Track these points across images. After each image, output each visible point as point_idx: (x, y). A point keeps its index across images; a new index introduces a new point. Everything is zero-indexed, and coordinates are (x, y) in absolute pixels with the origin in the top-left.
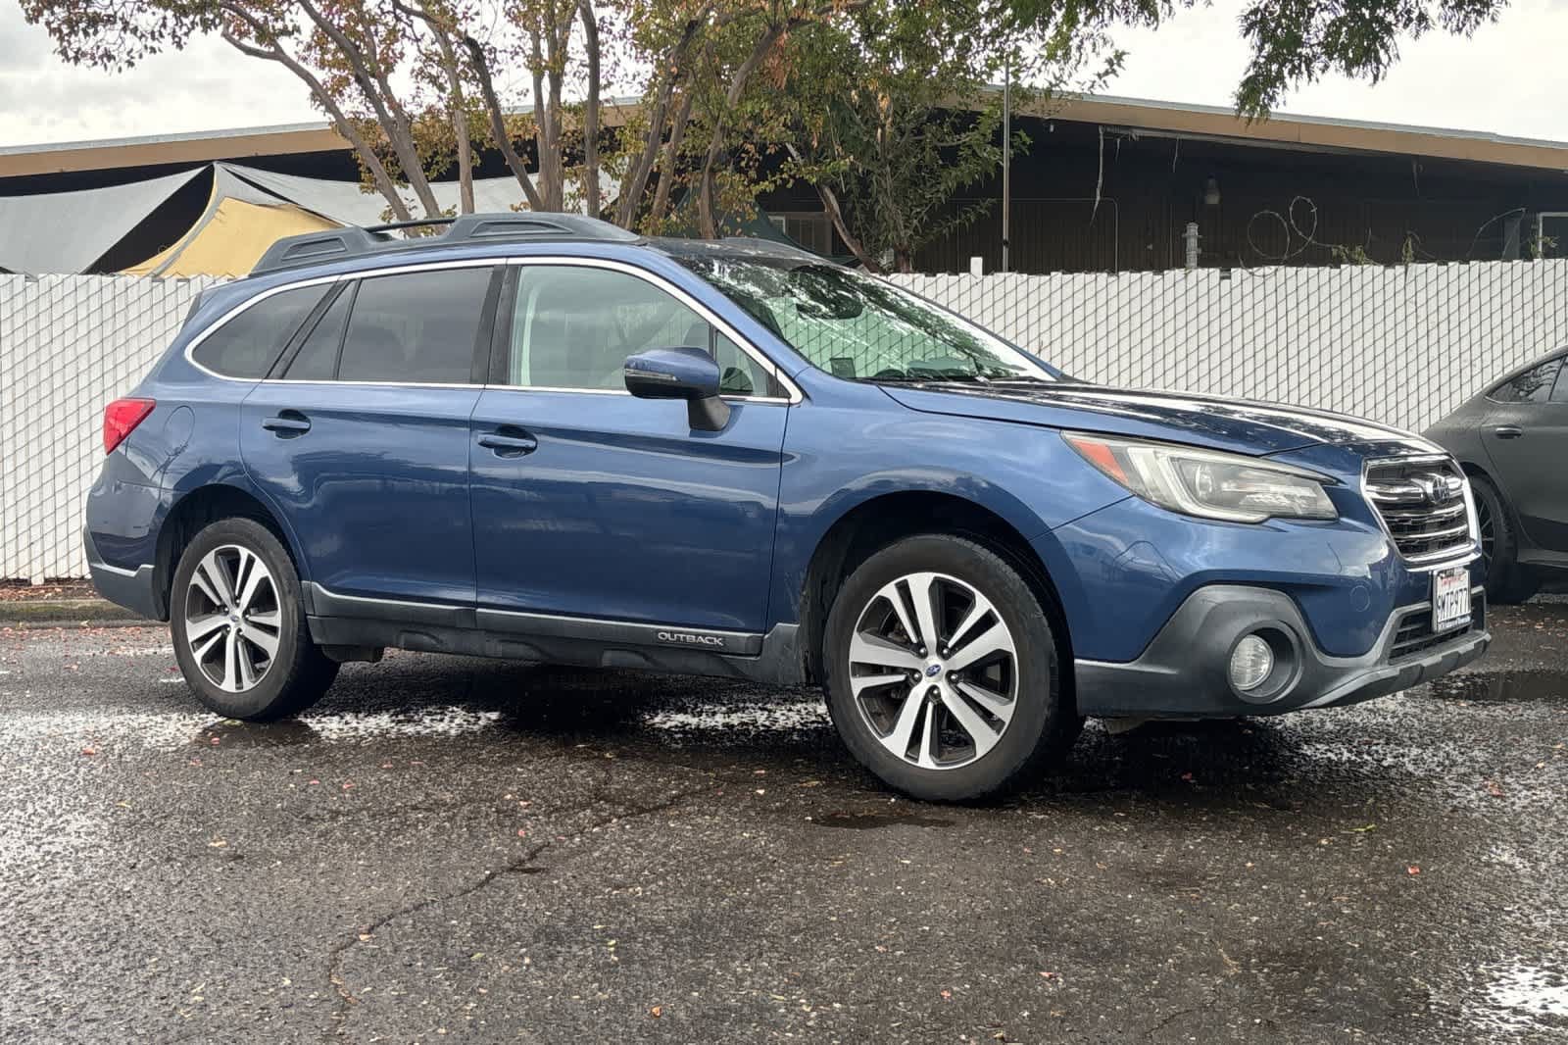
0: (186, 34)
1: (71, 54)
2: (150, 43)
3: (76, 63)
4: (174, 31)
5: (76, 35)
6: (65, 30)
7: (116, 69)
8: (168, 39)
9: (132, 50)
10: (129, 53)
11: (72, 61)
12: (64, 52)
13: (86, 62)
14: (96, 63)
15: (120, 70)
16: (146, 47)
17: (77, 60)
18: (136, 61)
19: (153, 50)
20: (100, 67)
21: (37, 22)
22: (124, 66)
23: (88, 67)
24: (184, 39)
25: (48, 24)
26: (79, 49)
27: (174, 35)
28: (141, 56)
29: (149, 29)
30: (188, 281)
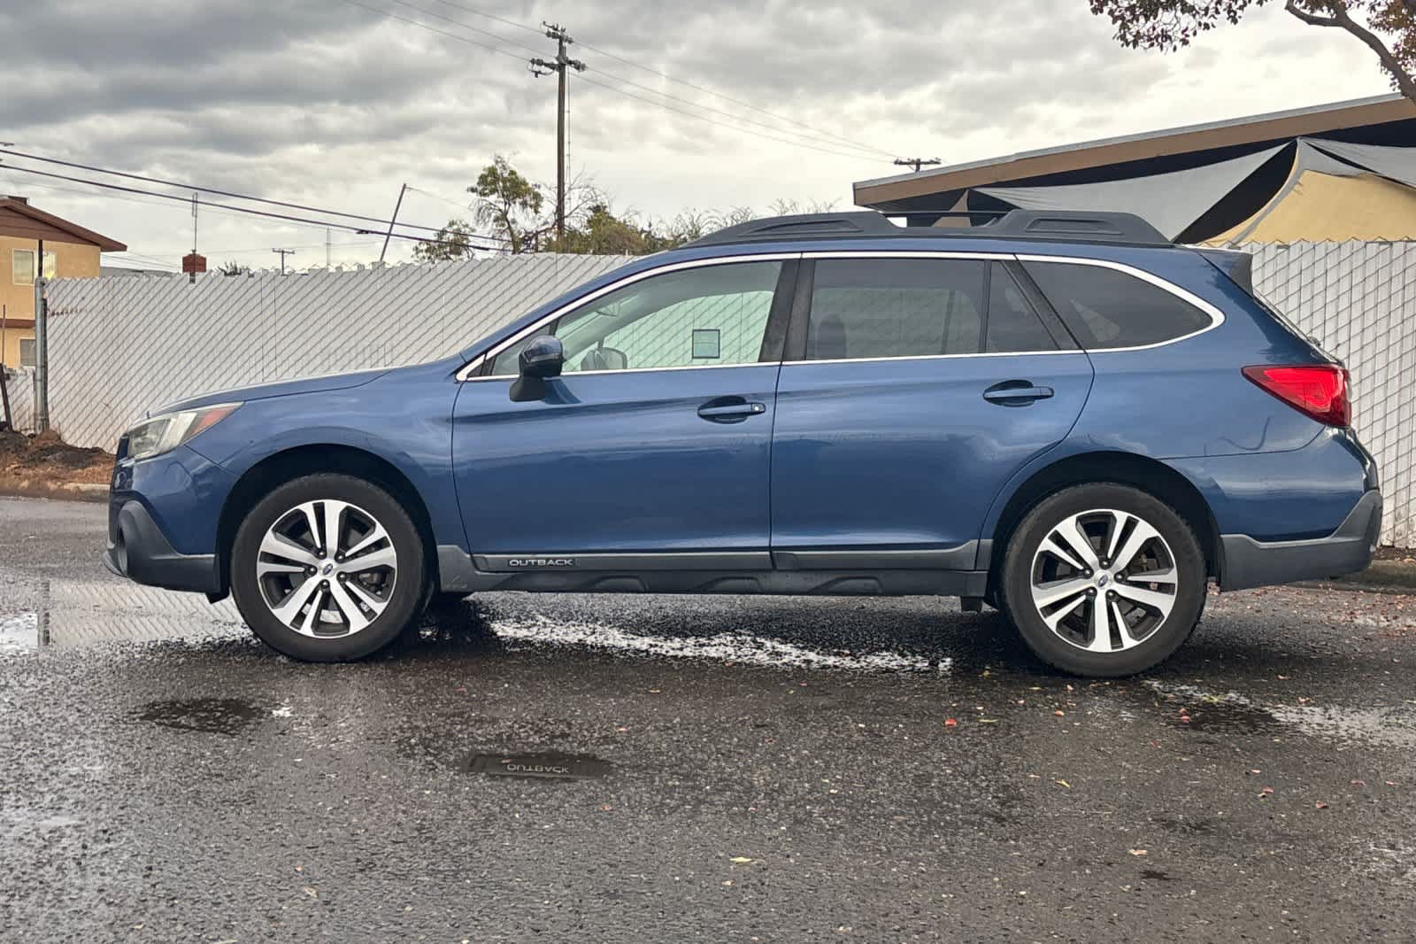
0: (1241, 8)
1: (1130, 38)
2: (1205, 20)
3: (1134, 47)
4: (1230, 6)
5: (1138, 21)
6: (1128, 16)
7: (1171, 49)
8: (1224, 14)
9: (1187, 29)
10: (1183, 32)
11: (1131, 45)
12: (1123, 37)
13: (1144, 44)
14: (1152, 45)
15: (1175, 49)
16: (1200, 24)
17: (1135, 43)
18: (1191, 39)
19: (1207, 26)
20: (1156, 48)
21: (1102, 11)
22: (1178, 44)
23: (1145, 48)
24: (1239, 13)
25: (1111, 12)
26: (1138, 32)
27: (1229, 10)
28: (1195, 34)
29: (1204, 6)
30: (1287, 247)
